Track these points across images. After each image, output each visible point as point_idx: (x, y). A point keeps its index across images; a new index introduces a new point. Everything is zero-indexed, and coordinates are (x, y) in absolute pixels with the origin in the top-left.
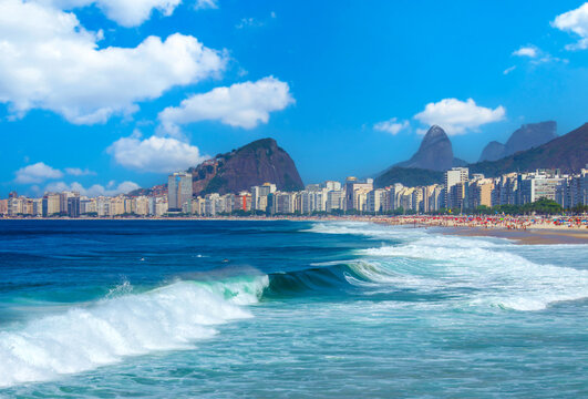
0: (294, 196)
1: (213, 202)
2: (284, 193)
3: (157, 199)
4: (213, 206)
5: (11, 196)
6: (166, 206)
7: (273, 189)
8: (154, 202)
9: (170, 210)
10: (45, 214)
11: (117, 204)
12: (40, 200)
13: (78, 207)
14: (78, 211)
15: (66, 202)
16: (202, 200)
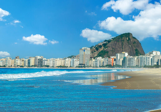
0: (136, 58)
1: (98, 61)
2: (131, 57)
3: (75, 60)
4: (98, 63)
5: (16, 58)
6: (78, 63)
7: (126, 54)
8: (73, 61)
9: (80, 64)
10: (29, 66)
11: (57, 62)
12: (27, 60)
13: (42, 63)
14: (42, 65)
15: (37, 61)
16: (94, 60)
